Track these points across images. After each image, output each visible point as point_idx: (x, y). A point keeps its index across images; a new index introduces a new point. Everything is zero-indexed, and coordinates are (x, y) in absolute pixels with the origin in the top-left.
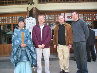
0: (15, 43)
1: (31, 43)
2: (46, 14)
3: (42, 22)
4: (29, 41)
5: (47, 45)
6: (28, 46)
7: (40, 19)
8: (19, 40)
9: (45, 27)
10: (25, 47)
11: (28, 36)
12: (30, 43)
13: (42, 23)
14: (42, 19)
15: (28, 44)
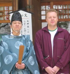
0: (6, 61)
1: (35, 63)
2: (52, 3)
3: (54, 24)
4: (31, 58)
5: (64, 68)
6: (30, 68)
7: (51, 18)
8: (13, 56)
9: (60, 34)
10: (23, 69)
11: (30, 48)
12: (33, 63)
13: (55, 26)
14: (54, 17)
15: (29, 64)
